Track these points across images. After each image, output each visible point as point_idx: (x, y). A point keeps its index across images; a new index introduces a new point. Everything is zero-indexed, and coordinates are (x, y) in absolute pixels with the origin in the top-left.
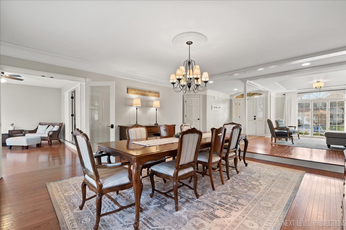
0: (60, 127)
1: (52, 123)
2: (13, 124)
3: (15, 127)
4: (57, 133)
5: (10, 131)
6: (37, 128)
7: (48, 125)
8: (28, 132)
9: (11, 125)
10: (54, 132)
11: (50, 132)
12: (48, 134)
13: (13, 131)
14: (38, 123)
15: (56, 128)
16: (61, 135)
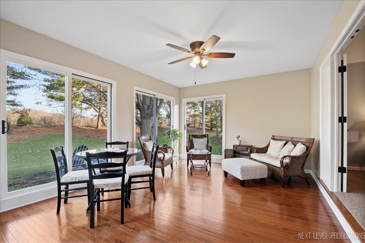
0: (308, 149)
1: (292, 138)
2: (239, 137)
3: (241, 141)
4: (301, 161)
5: (235, 147)
6: (268, 145)
7: (284, 142)
8: (255, 150)
9: (237, 138)
10: (293, 158)
11: (284, 157)
12: (282, 163)
13: (238, 147)
14: (271, 137)
15: (299, 150)
16: (311, 161)
